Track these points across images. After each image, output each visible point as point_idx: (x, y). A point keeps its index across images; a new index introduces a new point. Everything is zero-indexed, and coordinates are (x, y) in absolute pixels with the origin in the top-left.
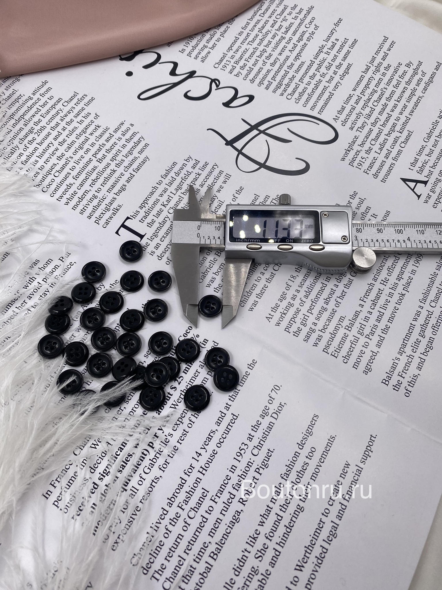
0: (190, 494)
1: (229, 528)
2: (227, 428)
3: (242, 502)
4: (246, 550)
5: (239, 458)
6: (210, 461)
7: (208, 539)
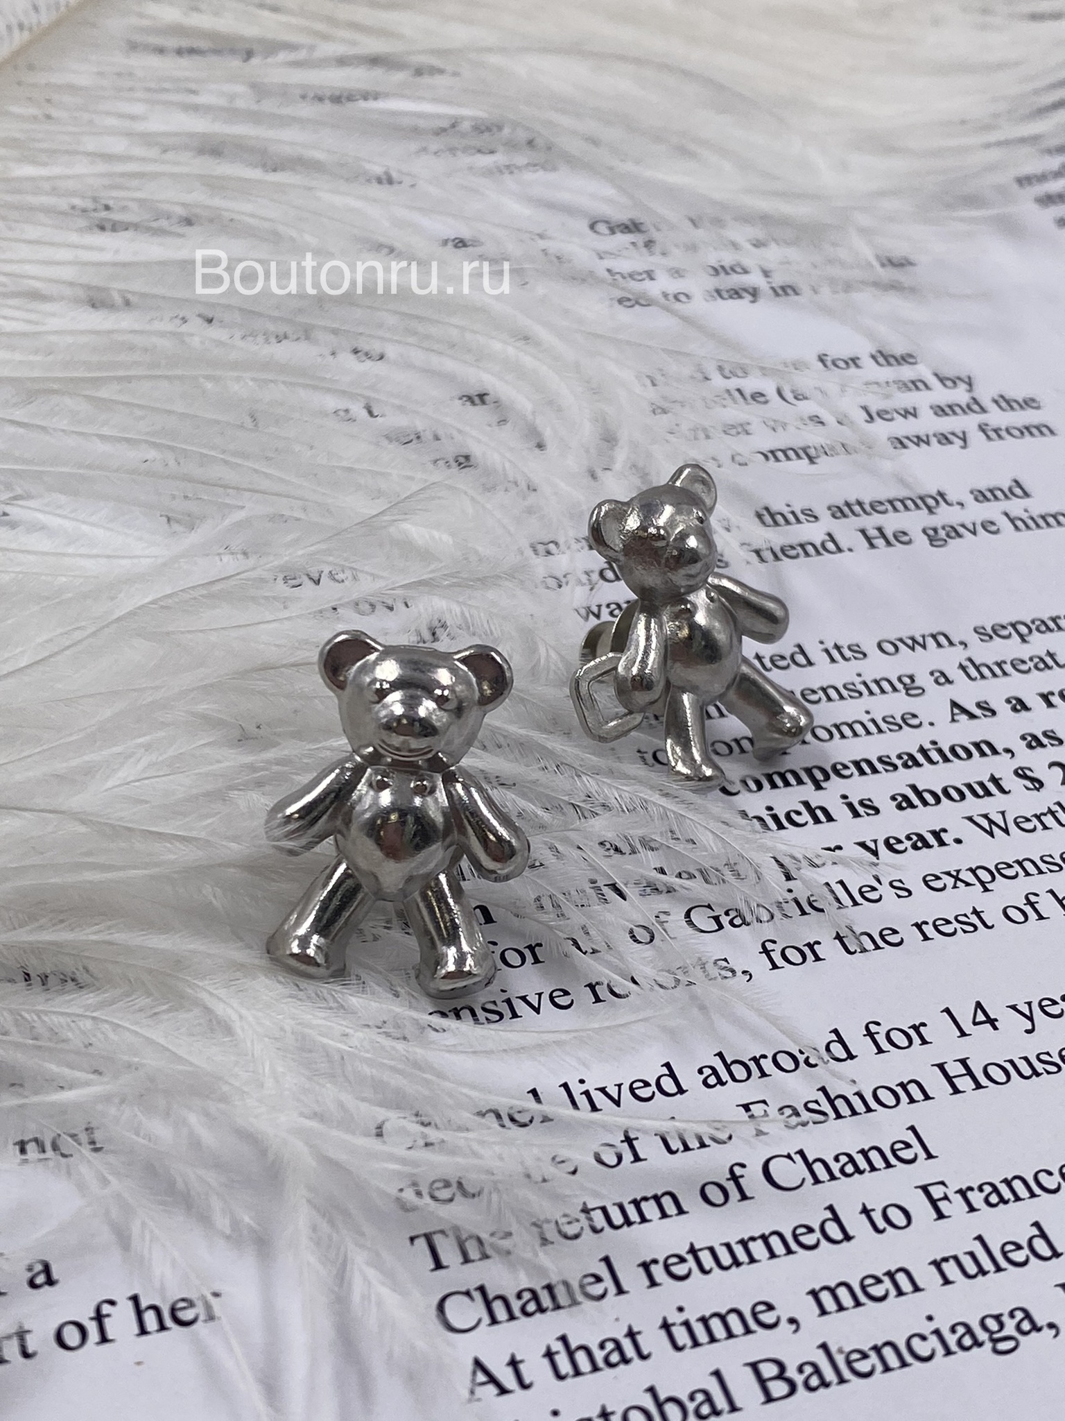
0: (837, 1105)
1: (934, 1342)
6: (1026, 1071)
7: (797, 1305)
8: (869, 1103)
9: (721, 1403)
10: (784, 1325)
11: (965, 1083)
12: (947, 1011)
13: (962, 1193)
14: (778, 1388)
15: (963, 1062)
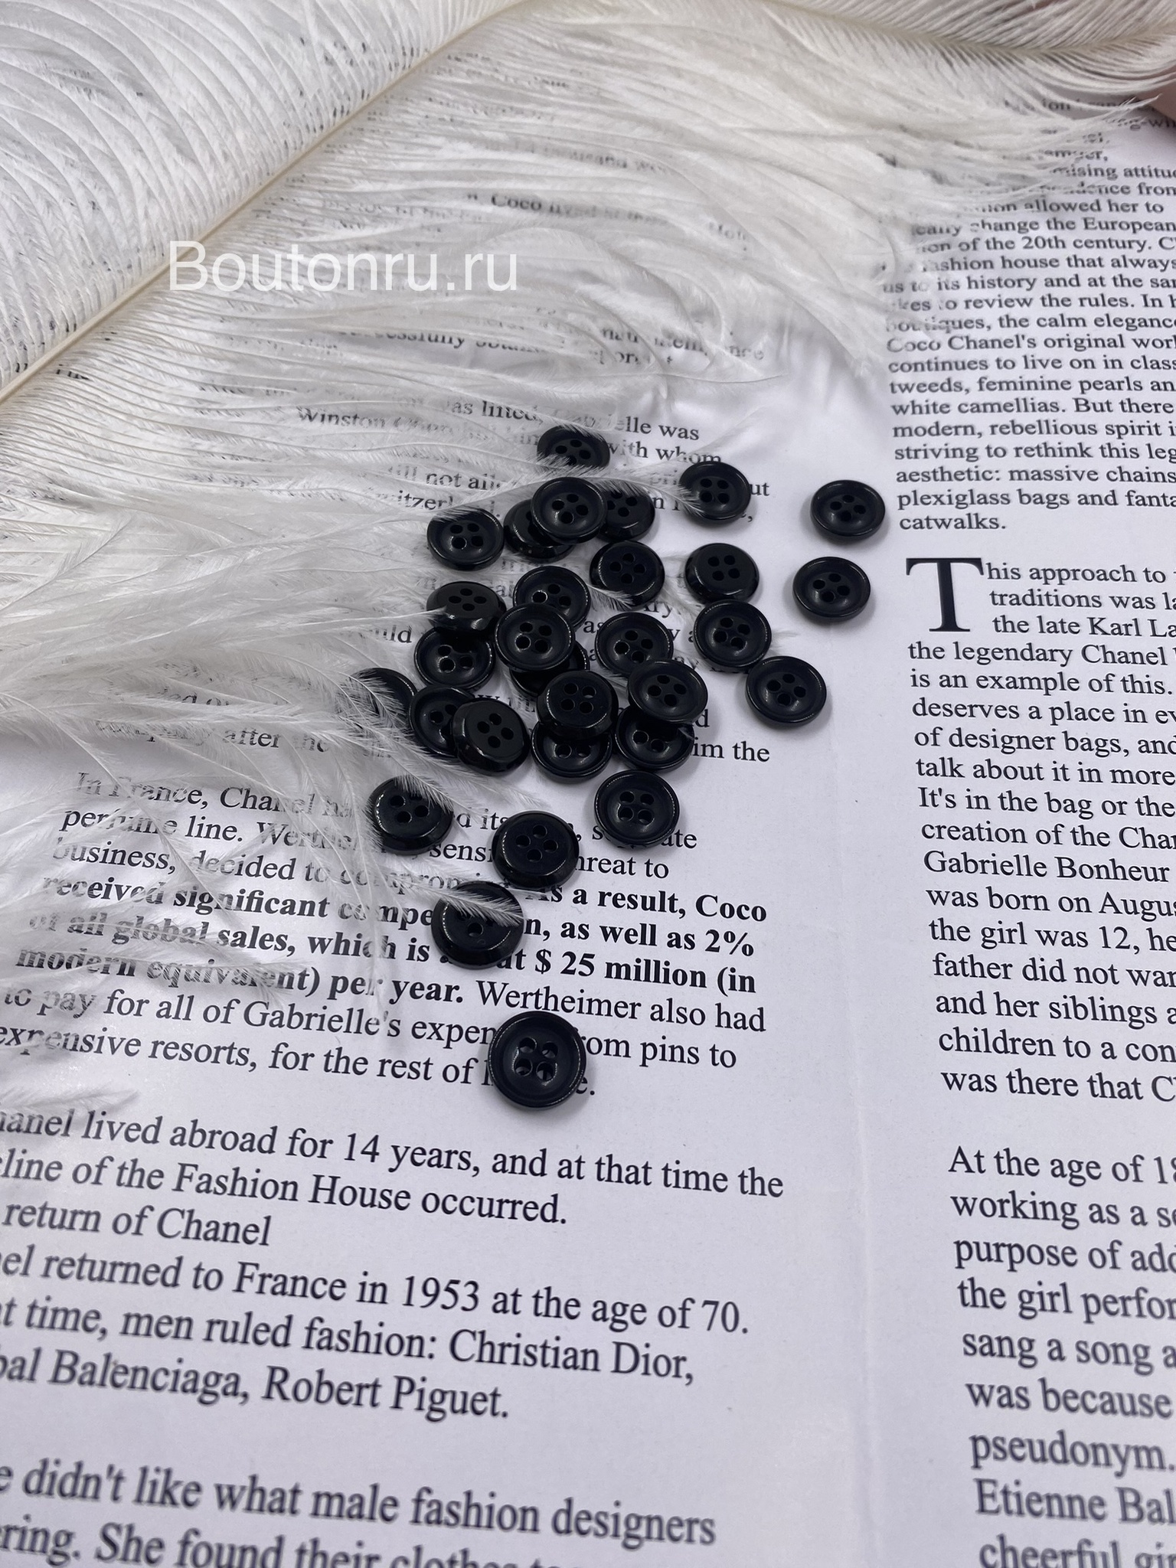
0: (237, 1185)
1: (170, 1379)
2: (501, 1202)
3: (276, 1382)
4: (119, 1478)
5: (419, 1298)
6: (367, 1201)
7: (112, 1322)
8: (257, 1189)
9: (27, 1373)
10: (97, 1334)
11: (323, 1196)
12: (353, 1136)
13: (263, 1277)
14: (65, 1374)
15: (334, 1179)
